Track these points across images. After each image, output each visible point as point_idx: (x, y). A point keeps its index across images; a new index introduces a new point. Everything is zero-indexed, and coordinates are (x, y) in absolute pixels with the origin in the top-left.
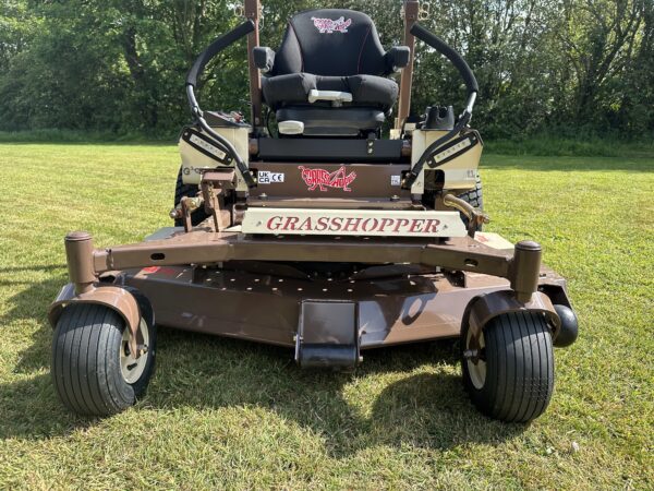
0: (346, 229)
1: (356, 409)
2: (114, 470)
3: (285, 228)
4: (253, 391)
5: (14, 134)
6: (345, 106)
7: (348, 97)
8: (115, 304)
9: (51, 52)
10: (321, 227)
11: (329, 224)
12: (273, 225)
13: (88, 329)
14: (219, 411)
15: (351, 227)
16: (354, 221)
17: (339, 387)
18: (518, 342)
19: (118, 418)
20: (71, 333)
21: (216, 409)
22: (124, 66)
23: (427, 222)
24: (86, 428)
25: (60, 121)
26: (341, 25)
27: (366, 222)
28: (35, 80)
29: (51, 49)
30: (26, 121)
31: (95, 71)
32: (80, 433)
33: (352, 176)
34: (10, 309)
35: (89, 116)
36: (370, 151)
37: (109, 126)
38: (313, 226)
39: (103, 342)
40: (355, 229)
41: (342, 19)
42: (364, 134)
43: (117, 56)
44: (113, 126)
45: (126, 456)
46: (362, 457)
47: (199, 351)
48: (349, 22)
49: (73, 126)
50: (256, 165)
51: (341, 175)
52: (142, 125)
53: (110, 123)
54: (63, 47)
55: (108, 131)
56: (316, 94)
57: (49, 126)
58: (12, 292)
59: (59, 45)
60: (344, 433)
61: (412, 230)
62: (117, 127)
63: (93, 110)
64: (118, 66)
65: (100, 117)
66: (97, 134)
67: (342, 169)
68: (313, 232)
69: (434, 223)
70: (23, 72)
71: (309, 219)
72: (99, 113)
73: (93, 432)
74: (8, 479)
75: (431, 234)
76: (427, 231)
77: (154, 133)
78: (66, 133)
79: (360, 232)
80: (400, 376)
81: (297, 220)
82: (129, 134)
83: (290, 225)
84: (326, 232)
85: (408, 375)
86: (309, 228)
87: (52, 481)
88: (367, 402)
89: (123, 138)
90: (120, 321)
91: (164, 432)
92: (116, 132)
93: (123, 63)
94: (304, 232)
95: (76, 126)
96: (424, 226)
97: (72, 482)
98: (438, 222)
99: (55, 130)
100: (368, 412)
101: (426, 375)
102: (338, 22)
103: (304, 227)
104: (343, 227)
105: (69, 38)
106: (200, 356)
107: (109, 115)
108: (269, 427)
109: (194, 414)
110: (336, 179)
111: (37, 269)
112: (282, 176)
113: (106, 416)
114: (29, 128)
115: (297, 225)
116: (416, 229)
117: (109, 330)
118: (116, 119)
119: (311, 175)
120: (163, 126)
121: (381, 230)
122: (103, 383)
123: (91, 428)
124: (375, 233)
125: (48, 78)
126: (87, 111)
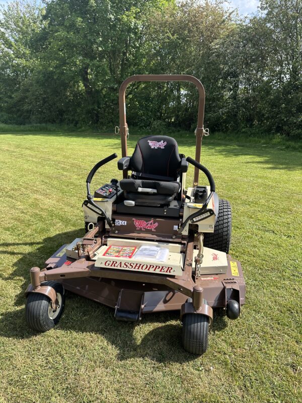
0: (135, 268)
1: (135, 339)
2: (43, 355)
3: (111, 266)
4: (98, 326)
5: (22, 127)
6: (154, 194)
7: (155, 191)
8: (46, 294)
9: (42, 81)
10: (125, 266)
11: (129, 265)
12: (107, 264)
13: (37, 302)
14: (84, 333)
15: (137, 267)
16: (138, 265)
17: (133, 328)
18: (193, 325)
19: (47, 333)
20: (32, 303)
21: (83, 333)
22: (81, 86)
23: (167, 268)
24: (36, 335)
25: (46, 119)
26: (162, 145)
27: (143, 266)
28: (33, 95)
29: (42, 79)
30: (28, 118)
31: (65, 89)
32: (34, 338)
33: (156, 224)
34: (14, 270)
35: (62, 115)
36: (165, 213)
37: (72, 123)
38: (122, 266)
39: (42, 307)
40: (138, 268)
41: (162, 141)
42: (162, 206)
43: (78, 82)
44: (74, 122)
45: (48, 350)
46: (129, 362)
47: (83, 303)
48: (166, 143)
49: (53, 122)
50: (115, 217)
51: (151, 224)
52: (90, 122)
53: (73, 120)
54: (49, 77)
55: (72, 125)
56: (140, 189)
57: (40, 123)
58: (15, 259)
59: (46, 76)
60: (127, 349)
61: (161, 271)
62: (77, 123)
63: (64, 112)
64: (79, 86)
65: (67, 117)
66: (66, 127)
67: (152, 221)
68: (122, 268)
69: (170, 269)
70: (27, 91)
71: (121, 263)
72: (67, 115)
73: (38, 338)
74: (9, 354)
75: (168, 273)
76: (167, 272)
77: (97, 127)
78: (50, 126)
79: (140, 270)
80: (161, 325)
81: (116, 263)
82: (83, 128)
83: (113, 265)
84: (127, 269)
85: (164, 324)
86: (121, 266)
87: (23, 357)
88: (141, 337)
89: (80, 130)
90: (48, 299)
91: (62, 341)
92: (76, 126)
93: (81, 84)
94: (119, 268)
95: (55, 121)
96: (166, 270)
97: (29, 358)
98: (172, 269)
99: (44, 125)
100: (140, 342)
101: (171, 325)
102: (160, 143)
103: (119, 266)
104: (134, 267)
105: (52, 72)
106: (83, 304)
107: (72, 116)
108: (100, 344)
109: (75, 334)
110: (149, 225)
111: (26, 244)
112: (126, 222)
113: (43, 332)
114: (30, 123)
115: (116, 265)
116: (162, 270)
117: (44, 302)
118: (76, 118)
119: (138, 223)
120: (102, 123)
121: (149, 270)
122: (42, 322)
123: (38, 336)
124: (146, 271)
125: (41, 94)
126: (61, 113)
